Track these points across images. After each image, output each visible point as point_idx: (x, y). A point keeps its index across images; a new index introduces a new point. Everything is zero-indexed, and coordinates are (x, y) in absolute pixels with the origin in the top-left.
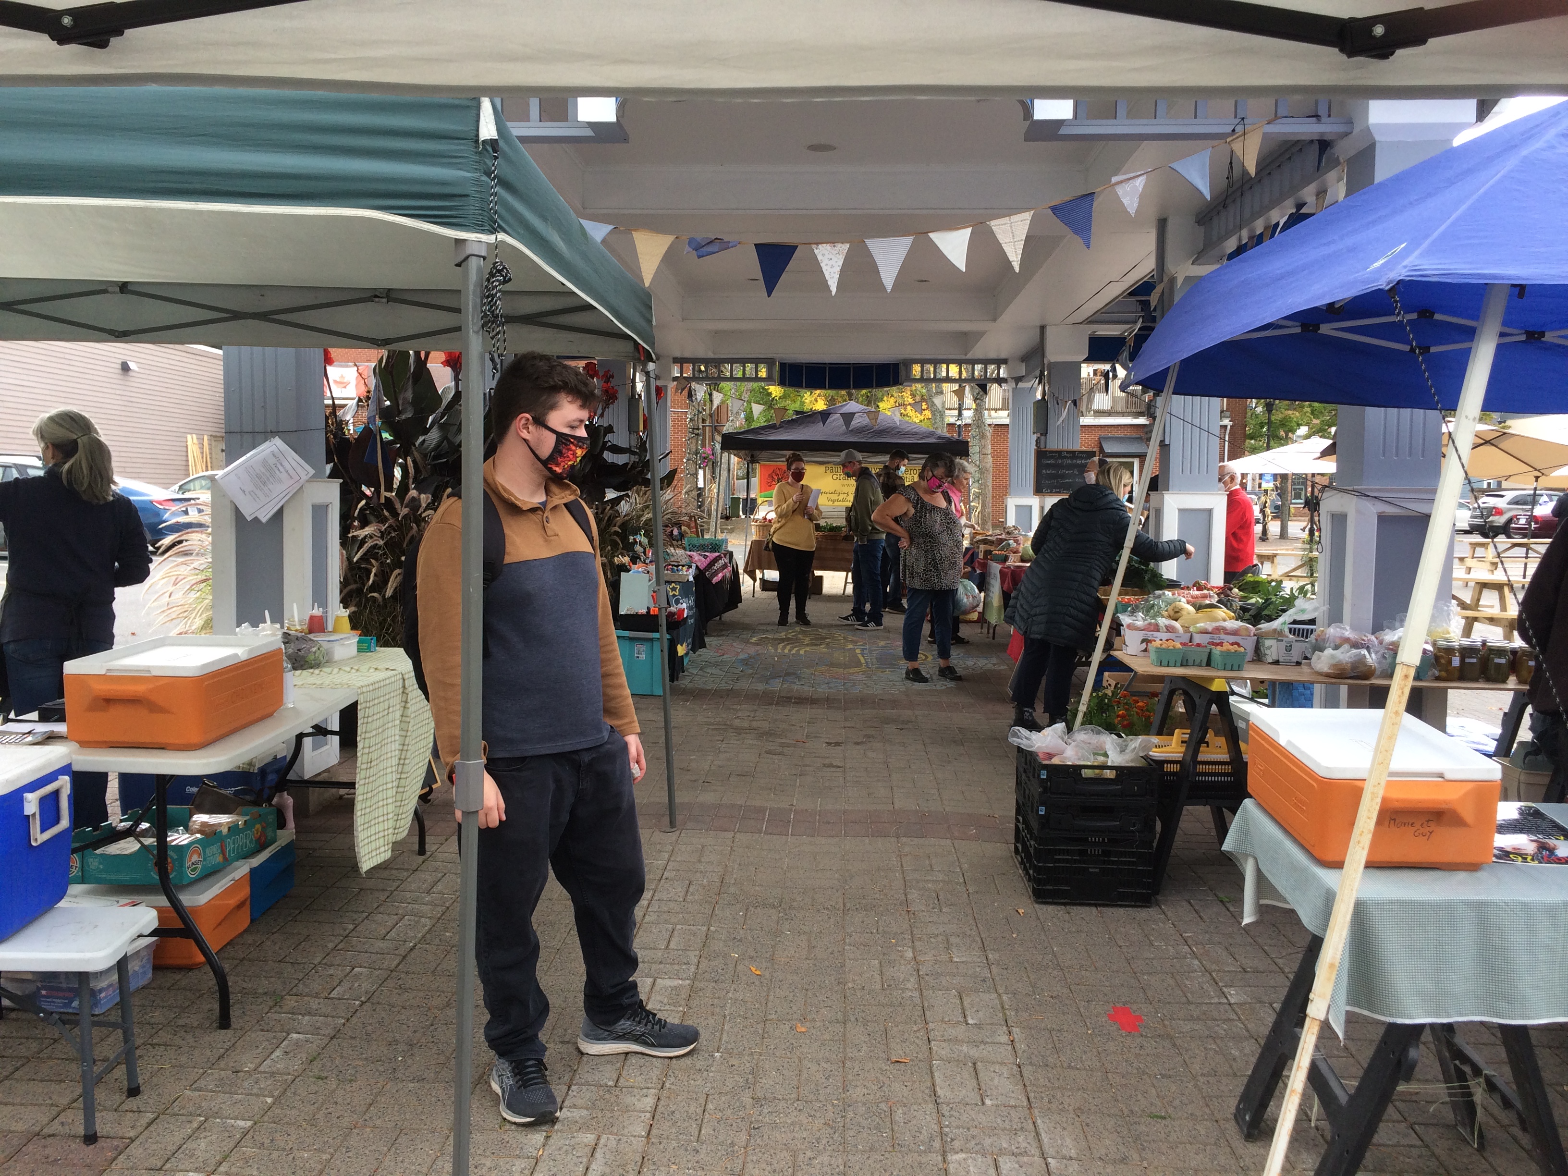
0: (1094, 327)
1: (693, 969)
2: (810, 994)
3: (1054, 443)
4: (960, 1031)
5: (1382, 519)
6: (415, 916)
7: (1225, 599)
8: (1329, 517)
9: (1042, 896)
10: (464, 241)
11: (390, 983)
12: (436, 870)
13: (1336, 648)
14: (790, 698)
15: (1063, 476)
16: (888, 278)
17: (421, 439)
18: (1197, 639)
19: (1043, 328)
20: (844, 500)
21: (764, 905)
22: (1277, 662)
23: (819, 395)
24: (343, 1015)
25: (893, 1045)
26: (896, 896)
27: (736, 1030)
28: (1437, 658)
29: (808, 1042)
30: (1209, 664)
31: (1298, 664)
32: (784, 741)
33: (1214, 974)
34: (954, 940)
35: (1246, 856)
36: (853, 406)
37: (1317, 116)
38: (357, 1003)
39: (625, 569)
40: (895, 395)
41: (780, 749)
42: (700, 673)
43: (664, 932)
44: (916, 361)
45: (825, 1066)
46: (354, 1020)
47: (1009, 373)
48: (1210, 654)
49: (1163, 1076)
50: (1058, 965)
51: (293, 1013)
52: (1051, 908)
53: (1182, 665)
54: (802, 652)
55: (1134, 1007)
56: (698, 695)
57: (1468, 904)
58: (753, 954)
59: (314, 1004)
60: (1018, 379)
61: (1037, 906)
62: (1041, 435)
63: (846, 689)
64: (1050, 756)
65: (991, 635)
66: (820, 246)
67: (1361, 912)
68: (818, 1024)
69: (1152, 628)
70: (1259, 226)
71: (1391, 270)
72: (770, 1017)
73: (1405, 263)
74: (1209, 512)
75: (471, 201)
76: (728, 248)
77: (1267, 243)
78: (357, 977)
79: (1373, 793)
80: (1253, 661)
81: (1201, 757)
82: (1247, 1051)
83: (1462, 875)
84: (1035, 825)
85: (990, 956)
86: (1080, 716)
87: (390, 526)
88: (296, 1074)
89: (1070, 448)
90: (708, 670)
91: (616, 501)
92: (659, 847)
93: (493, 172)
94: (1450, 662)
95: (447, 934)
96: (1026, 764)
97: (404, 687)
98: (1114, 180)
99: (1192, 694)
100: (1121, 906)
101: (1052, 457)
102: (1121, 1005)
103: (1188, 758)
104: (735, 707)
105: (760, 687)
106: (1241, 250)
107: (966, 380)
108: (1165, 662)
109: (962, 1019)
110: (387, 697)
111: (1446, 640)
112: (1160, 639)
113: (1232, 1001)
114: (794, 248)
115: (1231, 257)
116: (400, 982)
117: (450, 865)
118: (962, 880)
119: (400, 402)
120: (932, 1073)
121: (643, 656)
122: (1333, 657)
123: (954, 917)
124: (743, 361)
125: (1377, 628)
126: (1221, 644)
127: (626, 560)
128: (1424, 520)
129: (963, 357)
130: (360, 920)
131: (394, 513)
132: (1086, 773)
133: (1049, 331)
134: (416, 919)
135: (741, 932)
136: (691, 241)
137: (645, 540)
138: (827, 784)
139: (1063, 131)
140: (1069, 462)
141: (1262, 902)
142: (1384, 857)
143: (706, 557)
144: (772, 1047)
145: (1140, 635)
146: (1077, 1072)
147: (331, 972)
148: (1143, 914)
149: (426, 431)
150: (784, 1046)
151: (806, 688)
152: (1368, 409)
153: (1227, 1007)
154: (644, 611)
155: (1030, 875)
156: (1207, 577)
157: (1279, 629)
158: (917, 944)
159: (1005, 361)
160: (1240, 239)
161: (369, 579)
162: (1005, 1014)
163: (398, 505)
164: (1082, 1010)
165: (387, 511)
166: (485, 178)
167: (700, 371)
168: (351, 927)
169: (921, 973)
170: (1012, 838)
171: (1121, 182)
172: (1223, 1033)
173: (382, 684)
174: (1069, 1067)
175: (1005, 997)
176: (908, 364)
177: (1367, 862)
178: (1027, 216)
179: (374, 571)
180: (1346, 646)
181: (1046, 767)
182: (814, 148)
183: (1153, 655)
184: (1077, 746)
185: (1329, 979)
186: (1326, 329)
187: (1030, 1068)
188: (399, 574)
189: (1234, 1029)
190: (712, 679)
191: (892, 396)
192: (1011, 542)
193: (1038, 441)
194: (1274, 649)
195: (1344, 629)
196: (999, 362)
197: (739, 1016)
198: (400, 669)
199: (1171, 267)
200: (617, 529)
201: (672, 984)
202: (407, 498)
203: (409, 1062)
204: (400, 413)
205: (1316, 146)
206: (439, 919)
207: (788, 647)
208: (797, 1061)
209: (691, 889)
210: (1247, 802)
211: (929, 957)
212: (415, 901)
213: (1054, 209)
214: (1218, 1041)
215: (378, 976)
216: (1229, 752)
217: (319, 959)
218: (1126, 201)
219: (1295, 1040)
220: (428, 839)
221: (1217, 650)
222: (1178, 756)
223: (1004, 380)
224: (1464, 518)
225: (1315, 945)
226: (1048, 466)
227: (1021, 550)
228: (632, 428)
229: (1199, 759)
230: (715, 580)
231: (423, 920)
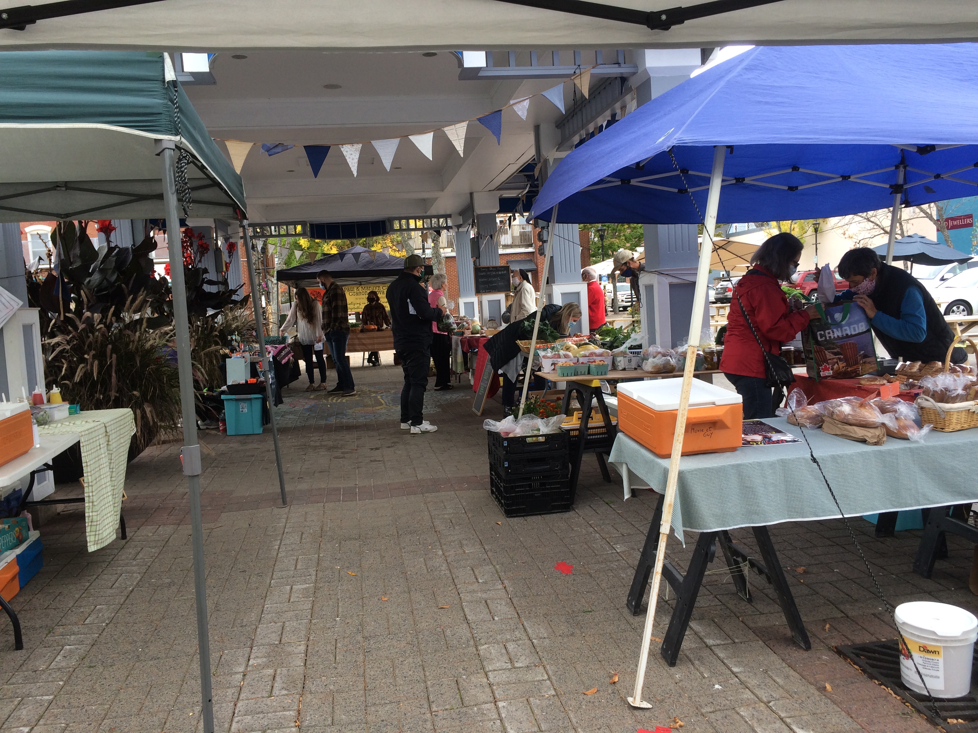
0: (501, 192)
1: (314, 577)
2: (386, 581)
3: (485, 263)
4: (475, 587)
5: (671, 286)
6: (129, 573)
7: (592, 341)
8: (644, 287)
9: (510, 513)
10: (161, 140)
11: (123, 611)
12: (136, 546)
13: (654, 357)
14: (343, 427)
15: (492, 282)
16: (387, 163)
17: (87, 280)
18: (581, 360)
19: (471, 194)
20: (358, 308)
21: (350, 539)
22: (624, 369)
23: (333, 245)
24: (96, 632)
25: (439, 599)
26: (427, 524)
27: (346, 604)
28: (705, 358)
29: (390, 605)
30: (589, 373)
31: (635, 369)
32: (343, 451)
33: (607, 539)
34: (464, 542)
35: (621, 464)
36: (358, 249)
37: (618, 63)
38: (104, 624)
39: (226, 356)
40: (381, 242)
41: (342, 455)
42: (282, 418)
43: (292, 561)
44: (396, 218)
45: (402, 615)
46: (105, 634)
47: (453, 223)
48: (589, 367)
49: (587, 592)
50: (524, 547)
51: (63, 636)
52: (516, 519)
53: (575, 375)
54: (344, 401)
55: (568, 562)
56: (283, 431)
57: (733, 466)
58: (348, 565)
59: (76, 629)
60: (459, 226)
61: (508, 519)
62: (476, 258)
63: (375, 418)
64: (508, 433)
65: (458, 381)
66: (344, 146)
67: (681, 477)
68: (394, 595)
69: (556, 356)
70: (591, 128)
71: (668, 141)
72: (365, 596)
73: (675, 137)
74: (578, 293)
75: (163, 116)
76: (288, 149)
77: (597, 137)
78: (100, 610)
79: (682, 414)
80: (612, 370)
81: (590, 425)
82: (629, 573)
83: (728, 454)
84: (503, 473)
85: (486, 547)
86: (521, 412)
87: (73, 337)
88: (75, 667)
89: (494, 265)
90: (287, 417)
91: (215, 316)
92: (278, 516)
93: (175, 99)
94: (712, 359)
95: (153, 580)
96: (494, 440)
97: (106, 432)
98: (512, 102)
99: (582, 391)
100: (554, 513)
101: (484, 271)
102: (560, 561)
103: (583, 427)
104: (309, 435)
105: (323, 422)
106: (582, 142)
107: (427, 229)
108: (565, 374)
109: (475, 581)
110: (97, 438)
111: (710, 348)
112: (561, 362)
113: (619, 551)
114: (329, 147)
115: (577, 146)
116: (129, 610)
117: (144, 543)
118: (464, 511)
119: (71, 257)
120: (463, 609)
121: (246, 410)
122: (653, 362)
123: (462, 531)
124: (287, 224)
125: (674, 346)
126: (595, 362)
127: (227, 351)
128: (693, 285)
129: (425, 215)
130: (93, 580)
131: (76, 328)
132: (529, 440)
133: (475, 196)
134: (130, 575)
135: (339, 555)
136: (263, 146)
137: (238, 338)
138: (375, 471)
139: (481, 74)
140: (494, 273)
141: (632, 487)
142: (690, 449)
143: (276, 348)
144: (369, 610)
145: (550, 361)
146: (541, 597)
147: (82, 610)
148: (566, 515)
149: (90, 275)
150: (376, 609)
151: (351, 420)
152: (660, 226)
153: (616, 554)
154: (244, 382)
155: (502, 503)
156: (580, 331)
157: (623, 351)
158: (444, 547)
159: (450, 216)
160: (581, 136)
161: (62, 371)
162: (498, 575)
163: (78, 323)
164: (540, 567)
165: (71, 327)
166: (170, 103)
167: (257, 232)
168: (88, 584)
169: (448, 561)
170: (489, 486)
171: (516, 103)
172: (615, 566)
173: (93, 430)
174: (537, 595)
175: (497, 567)
176: (391, 220)
177: (682, 453)
178: (464, 125)
179: (65, 366)
180: (660, 355)
181: (506, 439)
182: (327, 87)
183: (559, 371)
184: (522, 426)
185: (669, 512)
186: (634, 182)
187: (517, 598)
188: (83, 367)
189: (621, 564)
190: (290, 421)
191: (379, 243)
192: (465, 323)
193: (475, 263)
194: (622, 362)
195: (658, 347)
196: (446, 217)
197: (347, 597)
198: (102, 421)
199: (545, 153)
200: (217, 333)
201: (303, 587)
202: (84, 317)
203: (147, 651)
204: (71, 264)
205: (619, 81)
206: (145, 573)
207: (335, 399)
208: (385, 615)
209: (304, 536)
210: (620, 435)
211: (452, 553)
212: (127, 565)
213: (479, 120)
214: (614, 571)
215: (113, 608)
216: (604, 421)
217: (72, 604)
218: (520, 113)
219: (654, 557)
220: (127, 530)
221: (593, 365)
222: (577, 426)
223: (451, 227)
224: (712, 295)
225: (662, 498)
226: (483, 277)
227: (471, 327)
228: (218, 270)
229: (588, 426)
230: (283, 362)
231: (135, 575)
